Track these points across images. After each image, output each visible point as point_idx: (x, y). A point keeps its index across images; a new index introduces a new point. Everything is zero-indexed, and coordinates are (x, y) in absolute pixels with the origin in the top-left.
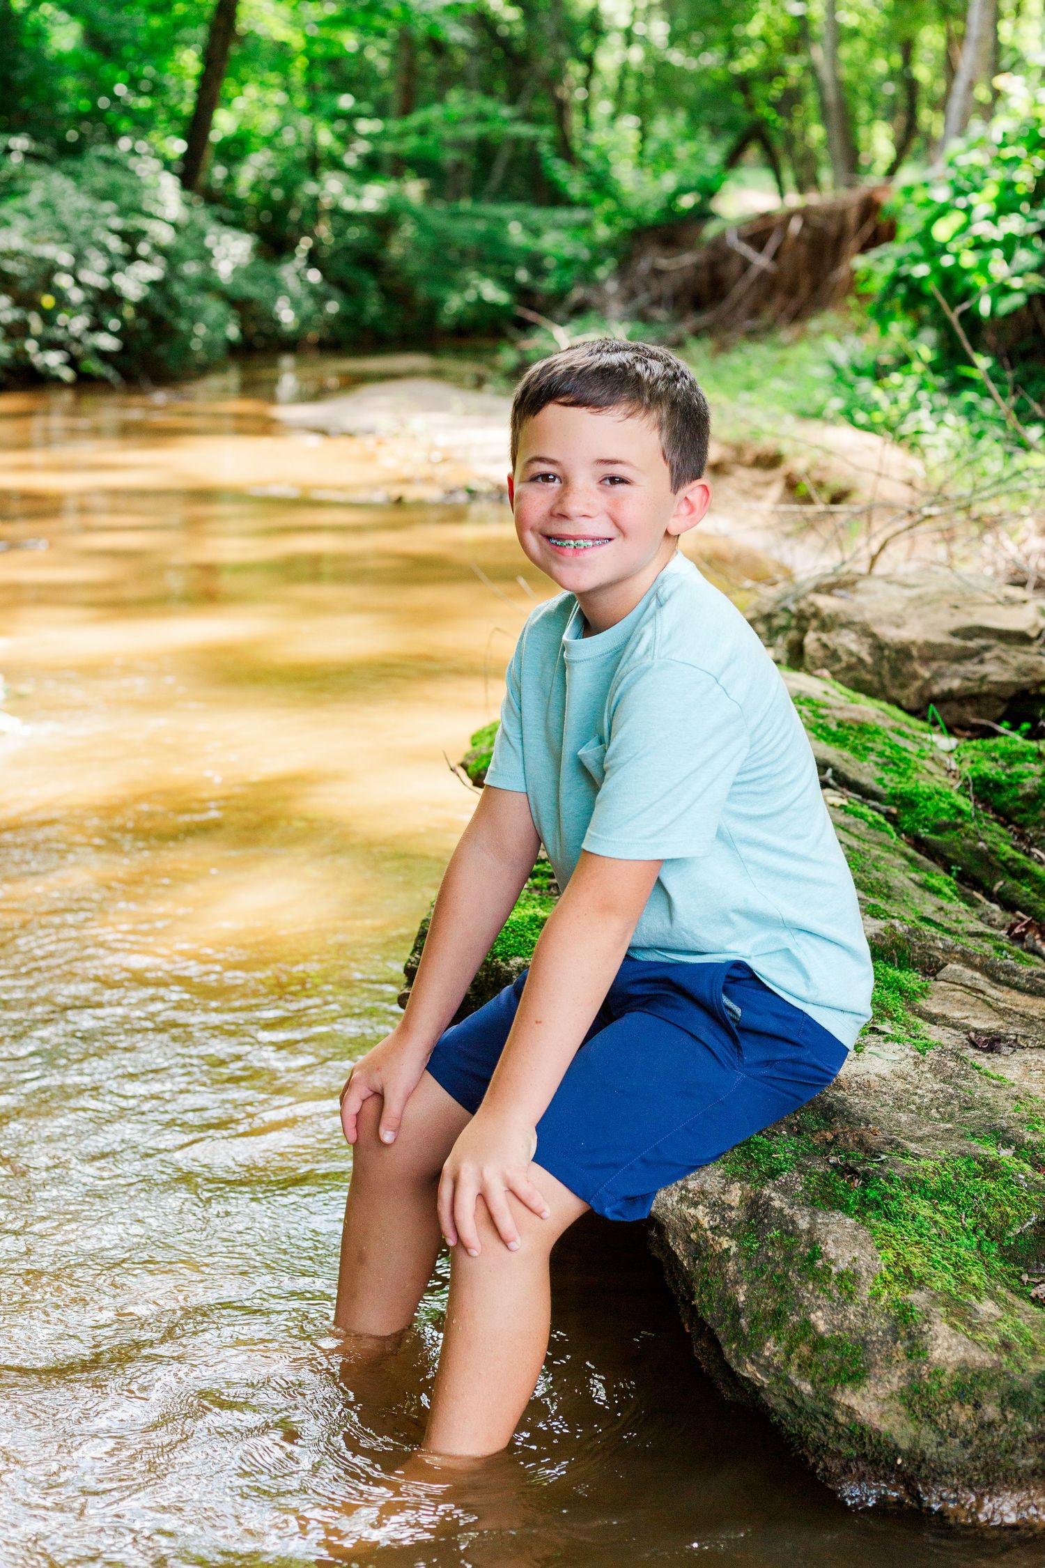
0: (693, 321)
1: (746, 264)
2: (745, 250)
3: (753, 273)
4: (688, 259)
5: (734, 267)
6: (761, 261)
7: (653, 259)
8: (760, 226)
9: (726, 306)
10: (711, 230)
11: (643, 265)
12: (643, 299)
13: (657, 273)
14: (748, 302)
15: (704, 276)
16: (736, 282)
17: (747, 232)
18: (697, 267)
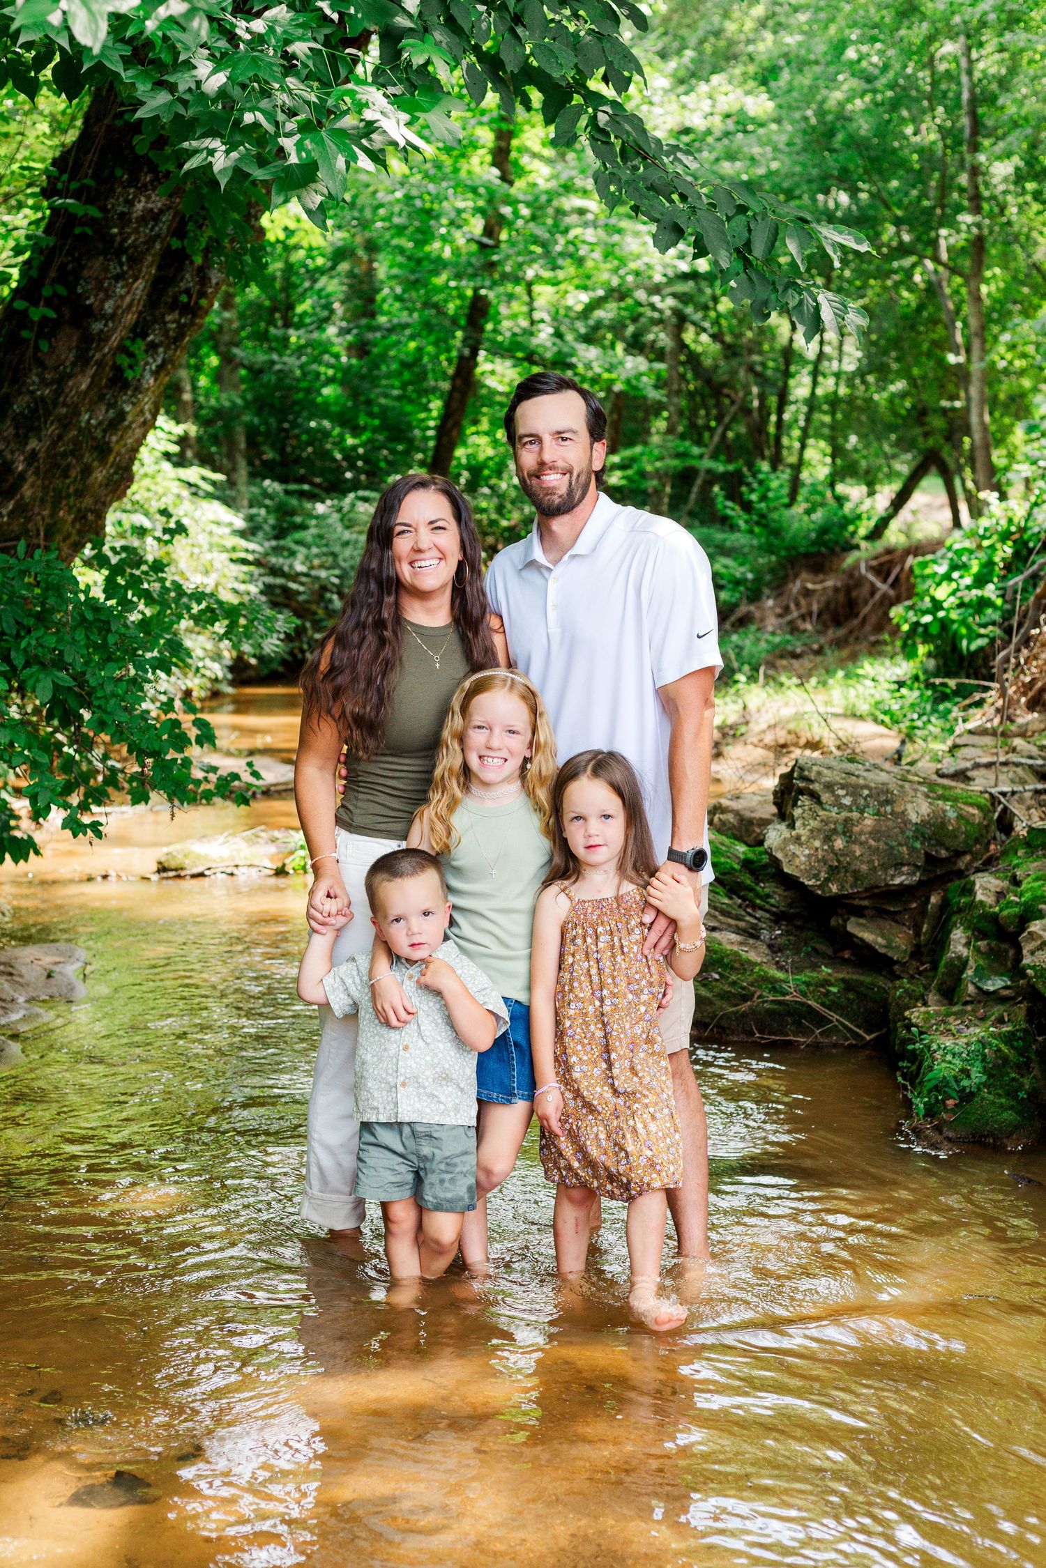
0: (831, 633)
1: (873, 590)
2: (871, 577)
3: (877, 596)
4: (829, 583)
5: (865, 590)
6: (883, 587)
7: (805, 581)
8: (887, 558)
9: (856, 622)
10: (850, 559)
11: (796, 587)
12: (795, 614)
13: (807, 593)
14: (873, 619)
15: (841, 597)
16: (866, 603)
17: (874, 563)
18: (836, 590)
